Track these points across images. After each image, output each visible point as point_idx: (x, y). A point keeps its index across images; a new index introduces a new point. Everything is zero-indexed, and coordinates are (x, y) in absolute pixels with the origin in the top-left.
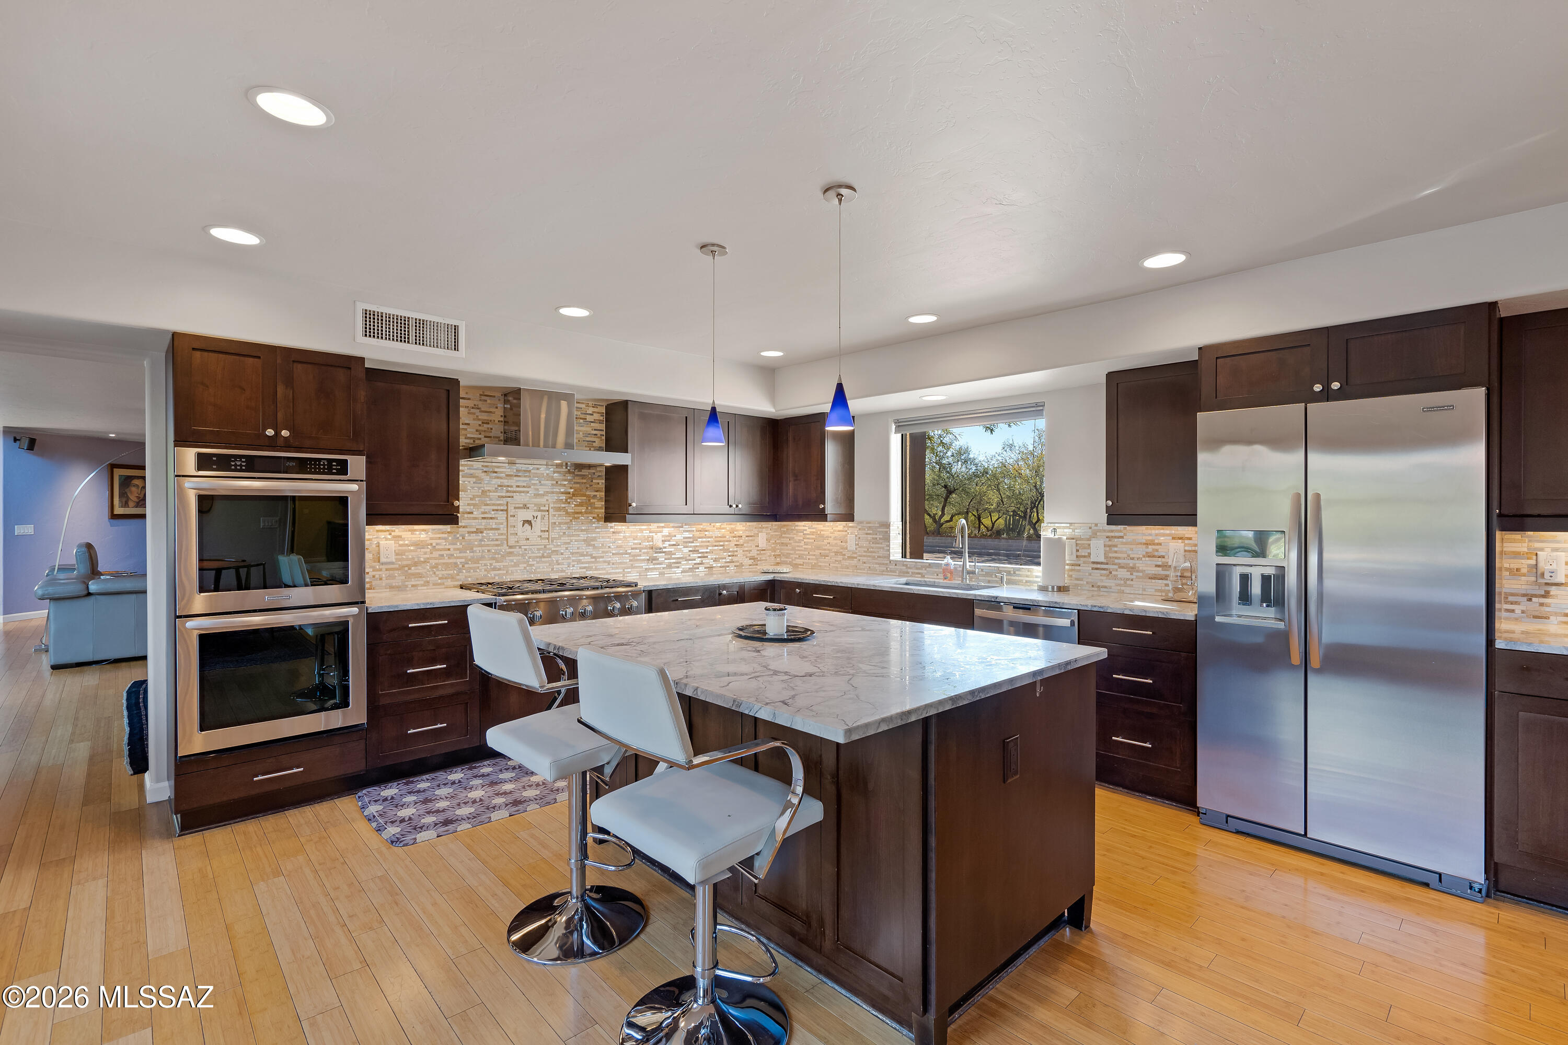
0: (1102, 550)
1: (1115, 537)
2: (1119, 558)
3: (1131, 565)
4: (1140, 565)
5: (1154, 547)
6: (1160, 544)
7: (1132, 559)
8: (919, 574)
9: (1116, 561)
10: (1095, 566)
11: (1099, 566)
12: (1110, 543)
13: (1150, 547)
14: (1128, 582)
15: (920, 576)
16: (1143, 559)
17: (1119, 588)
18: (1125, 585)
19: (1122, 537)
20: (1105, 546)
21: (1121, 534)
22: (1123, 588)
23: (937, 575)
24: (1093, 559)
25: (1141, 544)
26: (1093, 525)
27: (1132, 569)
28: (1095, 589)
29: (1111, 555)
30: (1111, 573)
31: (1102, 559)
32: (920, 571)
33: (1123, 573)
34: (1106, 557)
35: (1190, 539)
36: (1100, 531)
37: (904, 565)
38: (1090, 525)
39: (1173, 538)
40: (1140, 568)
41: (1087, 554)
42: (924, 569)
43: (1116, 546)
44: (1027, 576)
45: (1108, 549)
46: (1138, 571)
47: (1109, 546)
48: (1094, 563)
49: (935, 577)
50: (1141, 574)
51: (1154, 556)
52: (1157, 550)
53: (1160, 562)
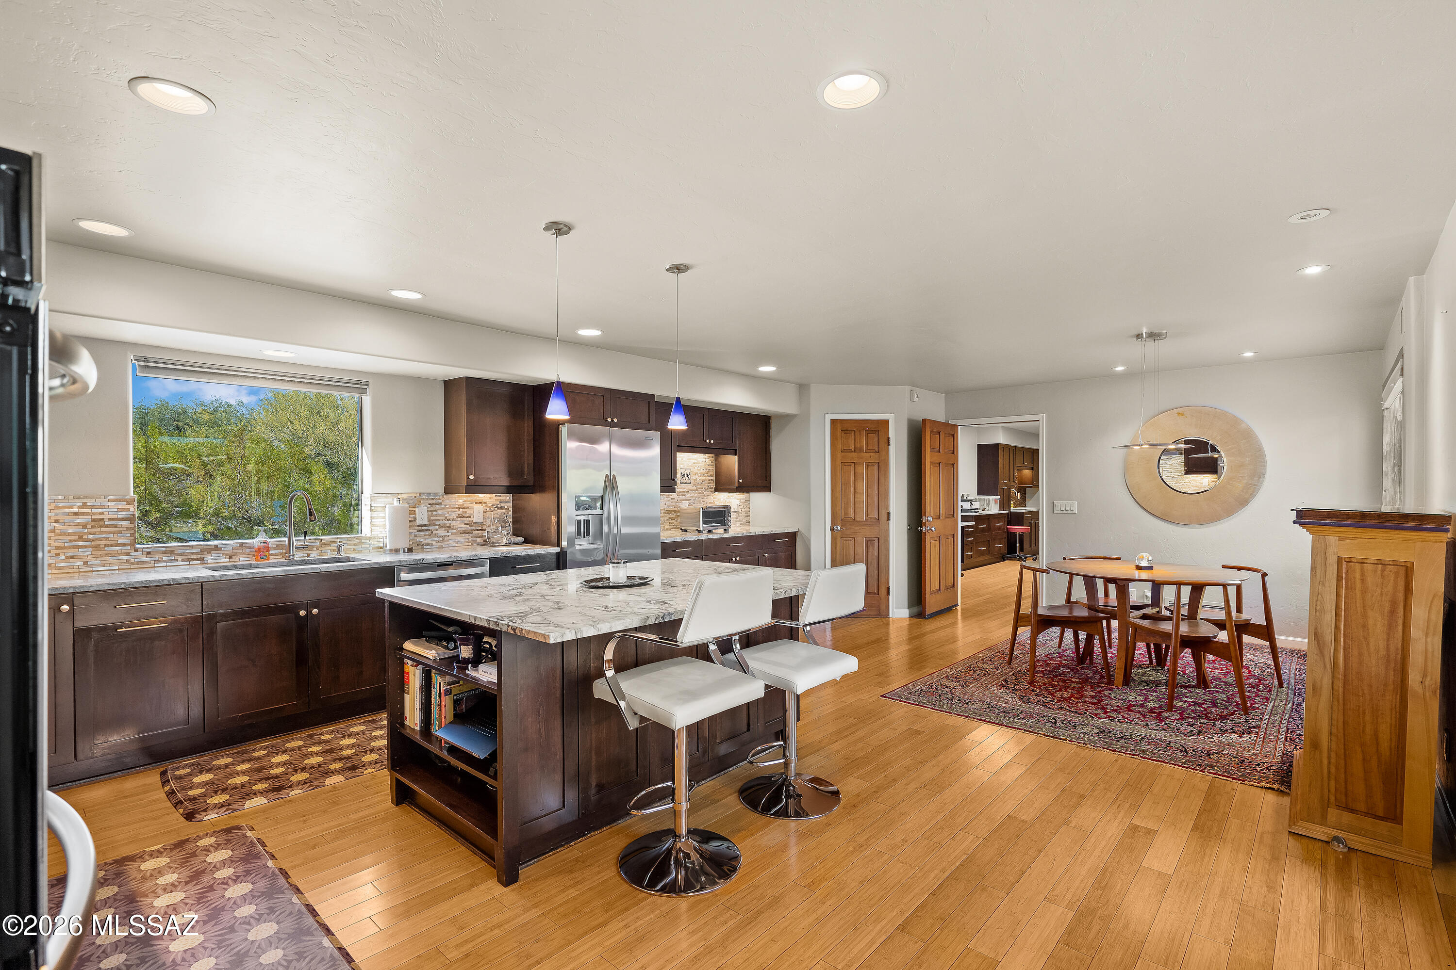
0: (426, 514)
1: (436, 504)
2: (439, 520)
3: (448, 525)
4: (454, 524)
5: (464, 510)
6: (468, 508)
7: (449, 520)
8: (198, 559)
9: (437, 523)
10: (420, 528)
11: (422, 528)
12: (432, 509)
13: (461, 510)
14: (445, 539)
15: (199, 562)
16: (456, 519)
17: (439, 544)
18: (443, 540)
19: (441, 504)
20: (428, 511)
21: (440, 501)
22: (441, 544)
23: (230, 557)
24: (418, 523)
25: (455, 508)
26: (418, 495)
27: (448, 528)
28: (420, 547)
29: (432, 518)
30: (432, 532)
31: (427, 523)
32: (199, 556)
33: (442, 532)
34: (429, 521)
35: (486, 503)
36: (423, 499)
37: (165, 552)
38: (415, 495)
39: (476, 503)
40: (454, 527)
41: (413, 519)
42: (206, 553)
43: (436, 511)
44: (355, 544)
45: (430, 513)
46: (452, 529)
47: (431, 511)
48: (419, 526)
49: (228, 560)
50: (455, 531)
51: (464, 517)
52: (466, 512)
53: (467, 520)
